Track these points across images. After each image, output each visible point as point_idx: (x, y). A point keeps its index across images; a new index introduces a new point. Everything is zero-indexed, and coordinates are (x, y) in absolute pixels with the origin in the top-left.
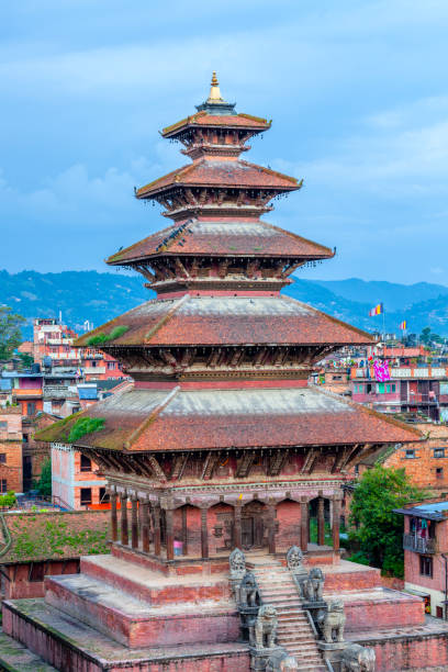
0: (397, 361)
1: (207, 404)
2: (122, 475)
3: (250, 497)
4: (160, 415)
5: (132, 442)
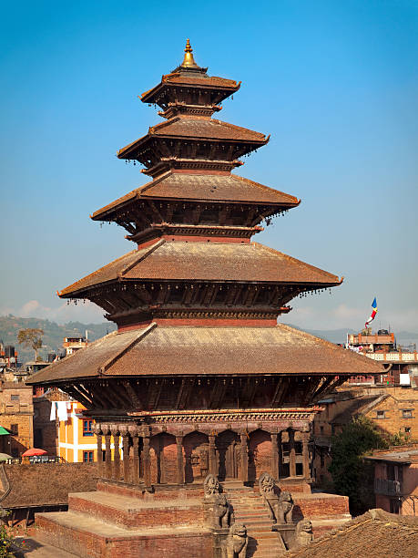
0: (371, 347)
1: (181, 337)
2: (106, 412)
3: (224, 427)
4: (137, 346)
5: (106, 368)
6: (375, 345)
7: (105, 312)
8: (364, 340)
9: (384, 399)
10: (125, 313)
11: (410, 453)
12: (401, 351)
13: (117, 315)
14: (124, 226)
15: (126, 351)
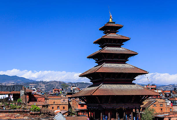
4: (99, 88)
5: (93, 93)
6: (151, 88)
7: (90, 80)
8: (148, 87)
9: (156, 102)
10: (95, 80)
11: (164, 115)
12: (158, 90)
13: (93, 81)
14: (95, 59)
15: (97, 90)
